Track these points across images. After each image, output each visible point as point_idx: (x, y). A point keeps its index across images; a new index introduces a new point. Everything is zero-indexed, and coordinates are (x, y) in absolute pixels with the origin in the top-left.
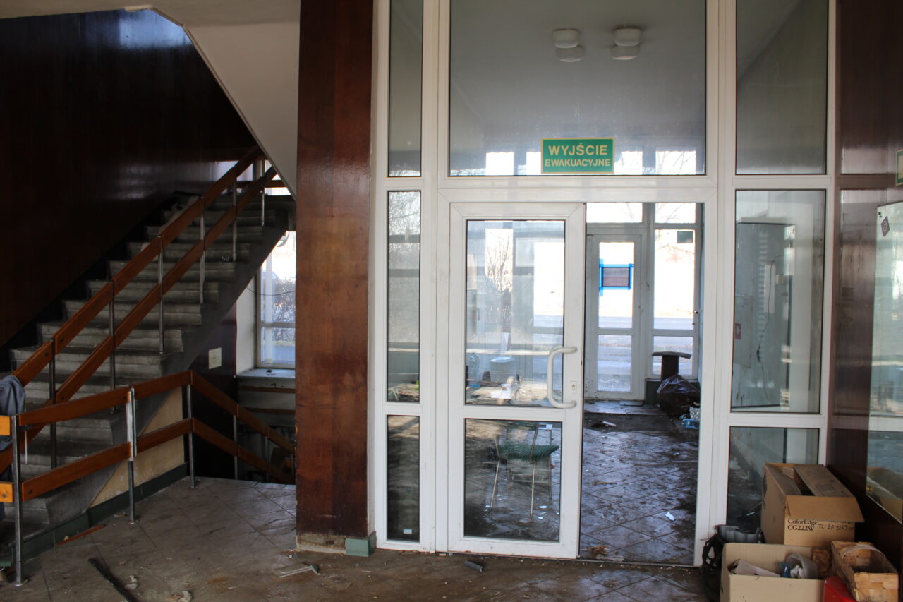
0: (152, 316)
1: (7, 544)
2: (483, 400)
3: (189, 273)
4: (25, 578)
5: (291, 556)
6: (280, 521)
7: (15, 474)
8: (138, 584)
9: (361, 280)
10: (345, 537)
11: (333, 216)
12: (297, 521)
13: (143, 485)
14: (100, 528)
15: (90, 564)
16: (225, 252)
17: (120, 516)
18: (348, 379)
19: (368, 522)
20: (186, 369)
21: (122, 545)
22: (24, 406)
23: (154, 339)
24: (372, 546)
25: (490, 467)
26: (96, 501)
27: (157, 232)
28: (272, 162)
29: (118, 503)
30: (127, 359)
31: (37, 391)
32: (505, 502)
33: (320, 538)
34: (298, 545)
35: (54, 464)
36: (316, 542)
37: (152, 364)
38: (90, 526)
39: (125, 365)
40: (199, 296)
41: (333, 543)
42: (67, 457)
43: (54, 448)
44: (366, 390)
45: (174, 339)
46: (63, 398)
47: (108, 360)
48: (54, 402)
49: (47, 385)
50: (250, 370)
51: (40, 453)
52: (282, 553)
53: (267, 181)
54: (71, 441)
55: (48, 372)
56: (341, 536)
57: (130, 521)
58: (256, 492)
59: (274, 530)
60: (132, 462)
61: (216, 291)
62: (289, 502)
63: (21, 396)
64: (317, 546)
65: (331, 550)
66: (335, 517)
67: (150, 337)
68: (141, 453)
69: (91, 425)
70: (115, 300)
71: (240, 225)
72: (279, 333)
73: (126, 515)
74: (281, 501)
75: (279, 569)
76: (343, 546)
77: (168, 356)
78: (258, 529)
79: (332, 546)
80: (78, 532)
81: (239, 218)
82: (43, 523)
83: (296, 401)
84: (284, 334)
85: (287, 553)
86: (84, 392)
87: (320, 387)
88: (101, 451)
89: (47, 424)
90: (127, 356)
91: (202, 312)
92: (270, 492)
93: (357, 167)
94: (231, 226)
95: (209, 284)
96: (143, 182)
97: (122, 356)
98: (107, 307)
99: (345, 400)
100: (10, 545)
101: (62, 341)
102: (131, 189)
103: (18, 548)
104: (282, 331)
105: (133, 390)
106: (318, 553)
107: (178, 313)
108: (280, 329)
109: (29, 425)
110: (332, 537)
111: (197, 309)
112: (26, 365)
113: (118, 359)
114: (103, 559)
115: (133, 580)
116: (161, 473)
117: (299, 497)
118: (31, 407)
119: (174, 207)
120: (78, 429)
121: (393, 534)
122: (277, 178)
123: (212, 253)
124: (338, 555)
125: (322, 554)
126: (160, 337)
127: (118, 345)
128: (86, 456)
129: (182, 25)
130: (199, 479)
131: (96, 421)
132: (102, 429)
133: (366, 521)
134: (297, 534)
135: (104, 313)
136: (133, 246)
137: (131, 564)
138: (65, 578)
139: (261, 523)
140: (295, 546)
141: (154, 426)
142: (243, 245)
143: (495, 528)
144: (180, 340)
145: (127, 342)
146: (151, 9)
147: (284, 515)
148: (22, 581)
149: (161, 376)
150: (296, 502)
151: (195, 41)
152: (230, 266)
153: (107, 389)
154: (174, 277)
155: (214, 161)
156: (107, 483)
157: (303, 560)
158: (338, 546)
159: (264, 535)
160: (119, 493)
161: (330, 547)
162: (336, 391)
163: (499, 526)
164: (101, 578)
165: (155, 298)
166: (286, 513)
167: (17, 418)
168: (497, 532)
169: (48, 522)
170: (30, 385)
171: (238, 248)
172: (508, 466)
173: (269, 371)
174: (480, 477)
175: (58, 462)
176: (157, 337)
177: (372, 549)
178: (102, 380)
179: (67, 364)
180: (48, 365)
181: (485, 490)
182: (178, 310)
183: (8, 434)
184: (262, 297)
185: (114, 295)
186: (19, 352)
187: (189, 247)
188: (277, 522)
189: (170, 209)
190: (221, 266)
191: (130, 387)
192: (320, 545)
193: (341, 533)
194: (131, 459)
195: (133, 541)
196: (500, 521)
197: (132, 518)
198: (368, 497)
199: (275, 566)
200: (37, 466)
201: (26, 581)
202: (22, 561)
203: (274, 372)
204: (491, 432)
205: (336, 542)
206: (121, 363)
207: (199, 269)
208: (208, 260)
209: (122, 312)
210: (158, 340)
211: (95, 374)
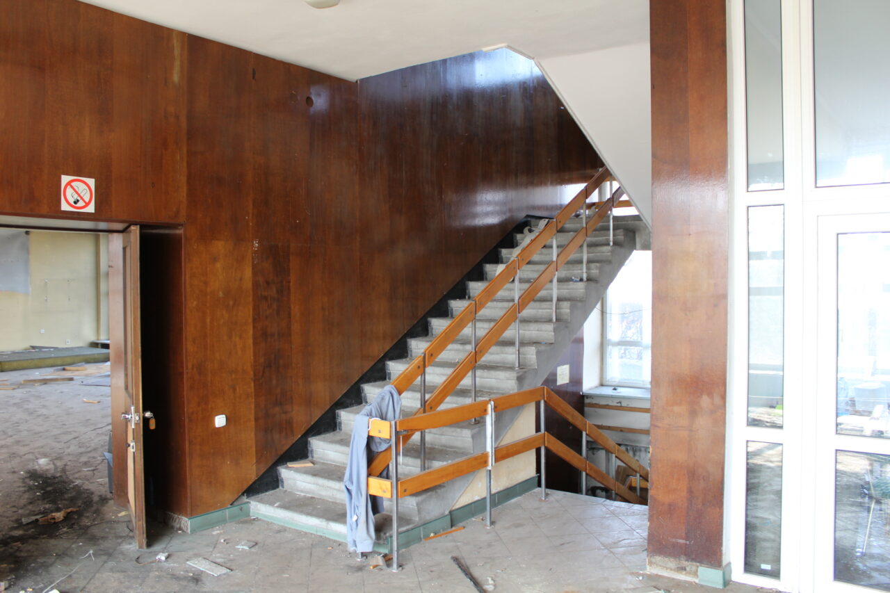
0: (509, 333)
1: (385, 534)
2: (846, 430)
3: (542, 293)
4: (400, 566)
5: (641, 578)
6: (629, 541)
7: (393, 473)
8: (495, 586)
9: (720, 299)
10: (698, 564)
11: (690, 235)
12: (648, 543)
13: (498, 493)
14: (460, 529)
15: (452, 561)
16: (575, 272)
17: (477, 520)
18: (705, 401)
19: (724, 552)
20: (539, 385)
21: (480, 548)
22: (400, 413)
23: (510, 355)
24: (727, 578)
25: (861, 505)
26: (458, 503)
27: (510, 254)
28: (619, 182)
29: (475, 508)
30: (485, 373)
31: (411, 400)
32: (881, 547)
33: (672, 563)
34: (648, 567)
35: (423, 467)
36: (668, 566)
37: (508, 379)
38: (452, 526)
39: (485, 379)
40: (552, 315)
41: (685, 570)
42: (434, 462)
43: (424, 452)
44: (725, 414)
45: (529, 356)
46: (431, 408)
47: (470, 374)
48: (424, 412)
49: (418, 395)
50: (596, 387)
51: (411, 456)
52: (632, 574)
53: (614, 201)
54: (437, 447)
55: (419, 384)
56: (694, 563)
57: (486, 525)
58: (604, 509)
59: (623, 549)
60: (490, 471)
61: (568, 311)
62: (637, 523)
63: (398, 403)
64: (668, 571)
65: (682, 577)
66: (688, 542)
67: (506, 353)
68: (497, 463)
69: (454, 434)
70: (477, 318)
71: (590, 246)
72: (623, 351)
73: (482, 520)
74: (630, 520)
75: (630, 589)
76: (695, 574)
77: (523, 373)
78: (608, 547)
79: (684, 572)
80: (441, 530)
81: (588, 239)
82: (413, 518)
83: (651, 421)
84: (627, 352)
85: (638, 575)
86: (450, 403)
87: (676, 409)
88: (464, 458)
89: (417, 430)
90: (486, 371)
91: (555, 330)
92: (618, 510)
93: (715, 183)
94: (581, 246)
95: (561, 303)
96: (497, 208)
97: (482, 371)
98: (470, 324)
99: (702, 422)
100: (388, 534)
101: (432, 355)
102: (487, 214)
103: (395, 538)
104: (625, 350)
105: (492, 403)
106: (669, 578)
107: (532, 331)
108: (624, 347)
109: (405, 431)
110: (684, 563)
111: (550, 327)
112: (402, 376)
113: (479, 373)
114: (463, 558)
115: (491, 582)
116: (515, 483)
117: (651, 519)
118: (406, 414)
119: (526, 230)
120: (443, 437)
121: (749, 567)
122: (624, 198)
123: (563, 273)
124: (690, 583)
125: (673, 579)
126: (516, 354)
127: (479, 360)
128: (450, 462)
129: (533, 58)
130: (549, 491)
131: (459, 430)
132: (462, 438)
133: (721, 551)
134: (648, 556)
135: (467, 331)
136: (489, 268)
137: (488, 566)
138: (432, 571)
139: (610, 541)
140: (645, 569)
141: (510, 437)
142: (593, 265)
143: (870, 577)
144: (535, 356)
145: (487, 358)
146: (506, 47)
147: (633, 533)
148: (398, 568)
149: (516, 391)
150: (648, 523)
151: (546, 72)
152: (581, 285)
153: (468, 401)
154: (529, 297)
155: (562, 185)
156: (467, 488)
157: (654, 584)
158: (690, 573)
159: (613, 553)
160: (477, 498)
161: (681, 573)
162: (693, 413)
163: (875, 574)
164: (462, 575)
165: (511, 317)
166: (635, 533)
167: (396, 423)
168: (873, 582)
169: (417, 519)
170: (404, 394)
171: (588, 269)
172: (883, 507)
173: (615, 389)
174: (850, 515)
175: (426, 465)
176: (512, 354)
177: (727, 582)
178: (464, 393)
179: (436, 376)
180: (420, 377)
181: (856, 530)
182: (532, 328)
183: (389, 438)
184: (608, 315)
185: (476, 314)
186: (393, 364)
187: (542, 267)
188: (626, 541)
189: (522, 232)
190: (571, 285)
191: (490, 400)
192: (671, 570)
193: (694, 560)
194: (489, 468)
195: (490, 545)
196: (876, 569)
197: (488, 523)
198: (724, 526)
199: (624, 586)
200: (408, 468)
201: (401, 568)
202: (398, 551)
203: (620, 390)
204: (859, 466)
205: (688, 569)
206: (481, 377)
207: (552, 289)
208: (560, 281)
209: (482, 329)
210: (514, 356)
211: (458, 387)
